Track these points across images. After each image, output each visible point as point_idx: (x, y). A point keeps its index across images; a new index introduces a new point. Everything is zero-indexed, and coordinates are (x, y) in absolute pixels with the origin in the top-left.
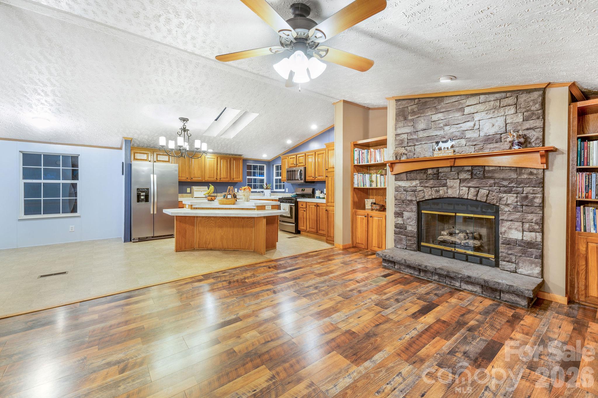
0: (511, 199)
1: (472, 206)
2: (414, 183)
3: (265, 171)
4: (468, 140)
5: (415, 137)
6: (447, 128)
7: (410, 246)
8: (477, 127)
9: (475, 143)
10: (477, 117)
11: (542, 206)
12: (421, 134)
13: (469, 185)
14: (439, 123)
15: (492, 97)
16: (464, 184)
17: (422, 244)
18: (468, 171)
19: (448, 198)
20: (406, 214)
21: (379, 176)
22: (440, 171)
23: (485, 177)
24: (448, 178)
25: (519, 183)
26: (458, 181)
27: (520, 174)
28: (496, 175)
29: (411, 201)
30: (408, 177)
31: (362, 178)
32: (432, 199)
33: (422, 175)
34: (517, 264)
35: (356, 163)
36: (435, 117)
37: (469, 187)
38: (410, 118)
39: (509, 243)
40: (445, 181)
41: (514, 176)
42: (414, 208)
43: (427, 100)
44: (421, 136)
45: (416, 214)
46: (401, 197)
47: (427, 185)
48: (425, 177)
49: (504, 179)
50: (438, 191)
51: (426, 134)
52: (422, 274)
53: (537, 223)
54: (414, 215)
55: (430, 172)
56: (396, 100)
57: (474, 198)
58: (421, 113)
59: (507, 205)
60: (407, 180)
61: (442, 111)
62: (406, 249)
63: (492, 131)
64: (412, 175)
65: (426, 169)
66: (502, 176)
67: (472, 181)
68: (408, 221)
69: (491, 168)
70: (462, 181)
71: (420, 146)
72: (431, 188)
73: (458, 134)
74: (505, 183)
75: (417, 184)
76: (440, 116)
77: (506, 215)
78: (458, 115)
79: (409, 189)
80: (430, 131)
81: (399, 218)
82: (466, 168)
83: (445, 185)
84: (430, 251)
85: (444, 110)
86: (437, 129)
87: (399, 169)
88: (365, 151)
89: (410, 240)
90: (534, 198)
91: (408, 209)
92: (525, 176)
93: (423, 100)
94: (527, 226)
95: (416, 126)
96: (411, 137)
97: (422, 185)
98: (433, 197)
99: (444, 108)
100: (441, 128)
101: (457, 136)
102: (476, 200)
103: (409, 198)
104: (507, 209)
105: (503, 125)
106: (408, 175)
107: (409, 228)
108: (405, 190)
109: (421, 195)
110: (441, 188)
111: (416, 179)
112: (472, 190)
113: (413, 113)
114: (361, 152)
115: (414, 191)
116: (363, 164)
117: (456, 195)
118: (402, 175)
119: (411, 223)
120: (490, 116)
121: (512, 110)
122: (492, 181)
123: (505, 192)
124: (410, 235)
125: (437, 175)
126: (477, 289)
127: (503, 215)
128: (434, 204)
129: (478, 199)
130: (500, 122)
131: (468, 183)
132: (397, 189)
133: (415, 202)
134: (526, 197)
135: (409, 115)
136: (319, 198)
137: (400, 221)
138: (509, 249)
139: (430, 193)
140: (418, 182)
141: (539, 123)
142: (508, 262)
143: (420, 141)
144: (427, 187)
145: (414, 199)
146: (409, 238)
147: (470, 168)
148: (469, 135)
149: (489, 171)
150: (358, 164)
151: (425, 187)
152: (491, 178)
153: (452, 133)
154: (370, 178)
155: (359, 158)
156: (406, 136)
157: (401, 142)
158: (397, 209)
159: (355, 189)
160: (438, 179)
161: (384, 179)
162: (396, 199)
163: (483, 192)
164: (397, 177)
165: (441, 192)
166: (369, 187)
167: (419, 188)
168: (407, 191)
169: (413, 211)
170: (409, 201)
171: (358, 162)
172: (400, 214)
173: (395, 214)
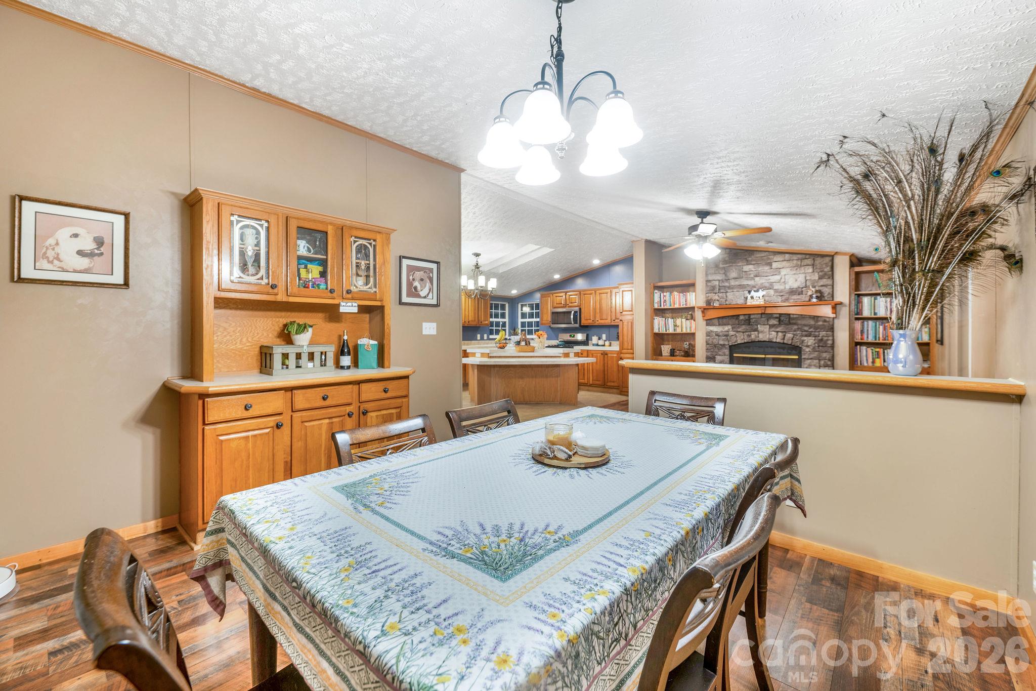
0: (810, 341)
1: (779, 348)
2: (726, 328)
3: (507, 312)
4: (776, 291)
5: (727, 284)
6: (757, 279)
8: (783, 280)
9: (782, 294)
10: (783, 272)
11: (833, 346)
12: (733, 283)
13: (778, 330)
14: (750, 274)
15: (795, 257)
16: (773, 329)
18: (776, 318)
19: (759, 341)
20: (718, 358)
21: (684, 320)
22: (752, 317)
23: (790, 324)
24: (759, 324)
25: (816, 328)
26: (768, 326)
27: (817, 321)
28: (799, 322)
29: (724, 345)
30: (721, 322)
31: (663, 323)
32: (745, 343)
33: (734, 320)
35: (656, 306)
36: (746, 268)
37: (777, 332)
38: (721, 266)
40: (756, 327)
41: (812, 322)
42: (727, 352)
43: (739, 251)
44: (733, 284)
45: (728, 357)
46: (712, 342)
47: (739, 330)
48: (737, 322)
49: (805, 325)
50: (749, 336)
51: (737, 283)
53: (829, 360)
54: (726, 359)
57: (782, 341)
58: (733, 263)
59: (808, 346)
60: (719, 325)
61: (753, 263)
63: (795, 285)
64: (724, 320)
65: (738, 316)
66: (804, 322)
67: (780, 327)
69: (795, 316)
70: (771, 326)
71: (732, 293)
72: (743, 332)
73: (767, 285)
74: (806, 328)
75: (729, 329)
76: (751, 267)
77: (807, 355)
78: (767, 268)
79: (721, 334)
80: (742, 280)
82: (775, 316)
83: (756, 330)
86: (747, 279)
87: (712, 314)
88: (667, 294)
90: (828, 340)
91: (720, 353)
92: (821, 323)
93: (735, 252)
94: (822, 362)
95: (728, 274)
96: (723, 284)
97: (735, 330)
98: (746, 341)
99: (754, 260)
100: (752, 279)
101: (766, 287)
102: (783, 343)
103: (721, 342)
104: (807, 350)
105: (803, 281)
106: (720, 320)
108: (717, 335)
109: (734, 339)
110: (753, 333)
111: (728, 325)
112: (780, 334)
113: (725, 262)
114: (662, 294)
115: (727, 336)
116: (666, 307)
117: (766, 339)
118: (713, 321)
120: (794, 272)
121: (811, 270)
122: (796, 327)
123: (806, 336)
125: (748, 321)
127: (805, 354)
128: (746, 347)
129: (785, 342)
130: (801, 278)
131: (777, 328)
132: (708, 334)
133: (728, 346)
134: (822, 340)
135: (721, 263)
136: (598, 345)
139: (742, 337)
140: (730, 327)
141: (829, 282)
143: (732, 288)
144: (739, 332)
145: (726, 343)
147: (778, 316)
148: (776, 287)
149: (794, 319)
150: (659, 308)
151: (737, 332)
152: (795, 324)
153: (763, 283)
154: (674, 322)
155: (660, 301)
156: (717, 283)
157: (712, 288)
158: (709, 354)
159: (656, 335)
160: (749, 325)
161: (691, 323)
162: (707, 344)
163: (789, 336)
164: (709, 322)
165: (753, 336)
166: (673, 332)
167: (732, 333)
168: (719, 336)
169: (725, 355)
170: (721, 345)
171: (659, 305)
172: (713, 359)
173: (708, 359)
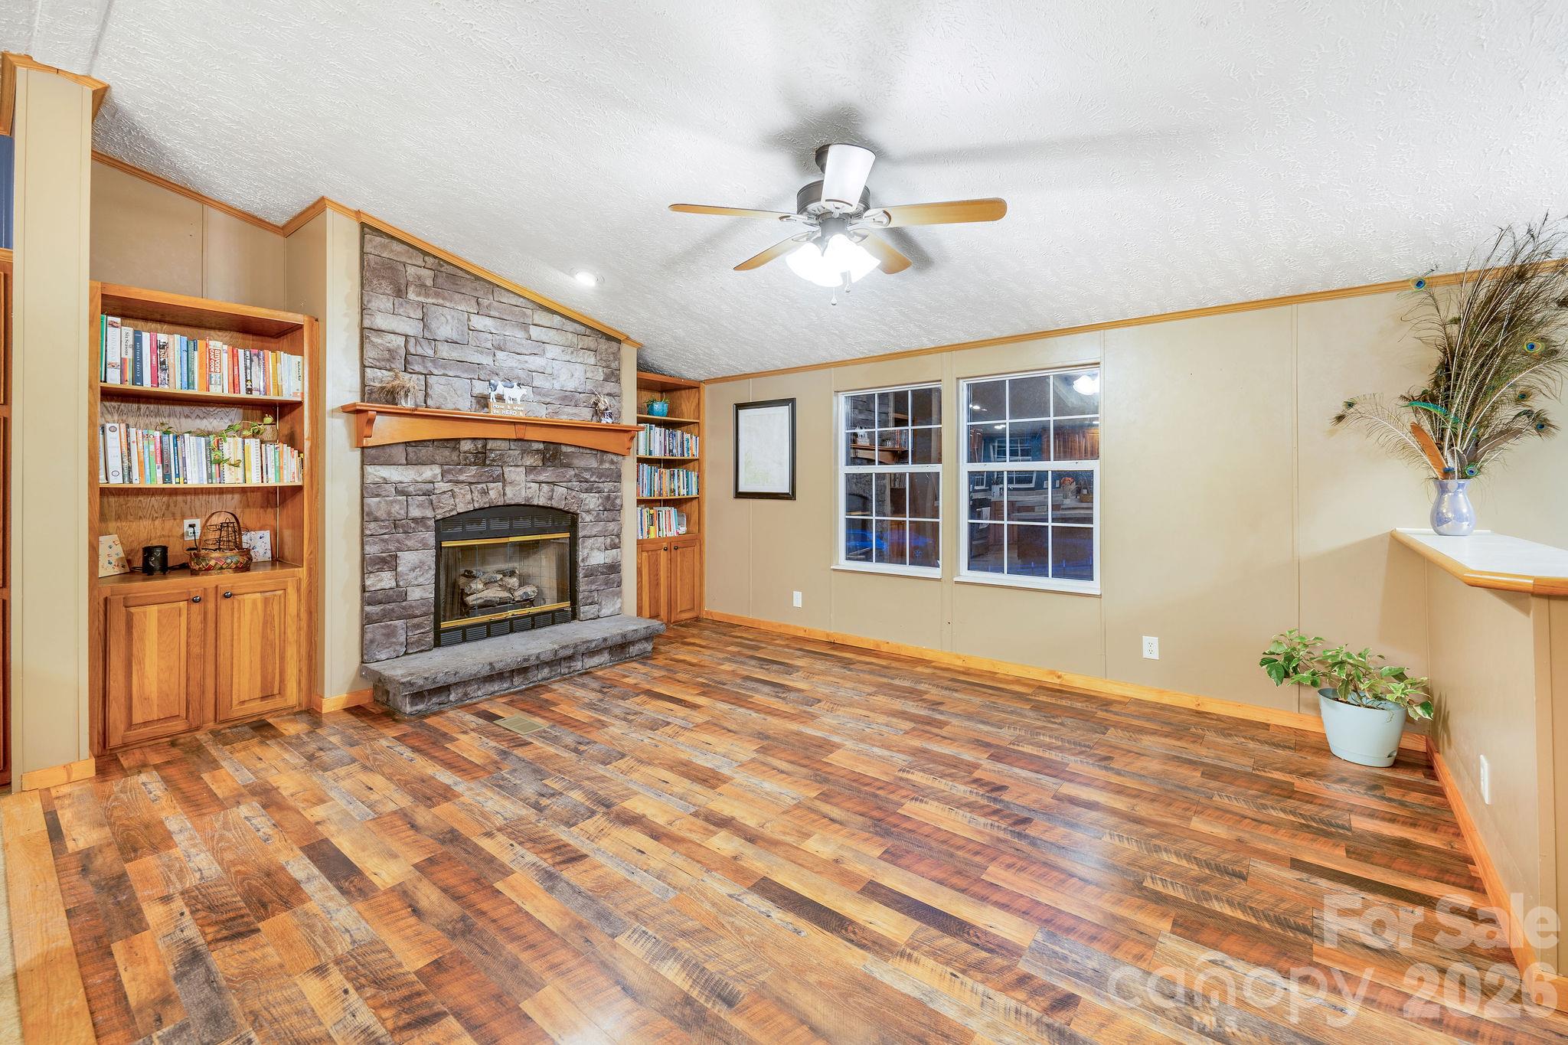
0: (592, 501)
1: (543, 518)
2: (431, 472)
4: (538, 391)
5: (429, 352)
6: (499, 354)
7: (418, 642)
8: (549, 370)
9: (547, 400)
10: (552, 351)
11: (620, 510)
12: (445, 351)
13: (542, 478)
14: (486, 340)
15: (570, 326)
16: (532, 477)
17: (444, 625)
18: (538, 451)
19: (504, 506)
20: (407, 559)
21: (252, 444)
22: (490, 445)
23: (562, 465)
24: (506, 463)
25: (600, 475)
26: (522, 469)
27: (602, 462)
28: (576, 462)
29: (420, 521)
30: (411, 455)
31: (152, 447)
32: (475, 510)
33: (447, 453)
34: (600, 604)
35: (114, 380)
36: (478, 322)
37: (540, 483)
38: (412, 296)
39: (591, 573)
40: (499, 471)
41: (595, 463)
42: (430, 537)
43: (461, 273)
44: (445, 355)
45: (433, 552)
46: (389, 513)
47: (462, 478)
48: (453, 457)
49: (586, 469)
50: (485, 492)
51: (456, 354)
53: (616, 536)
54: (429, 557)
55: (466, 446)
56: (363, 225)
57: (548, 504)
58: (444, 299)
59: (588, 512)
60: (408, 464)
61: (493, 313)
62: (406, 653)
63: (570, 386)
64: (424, 452)
65: (458, 440)
66: (582, 463)
67: (545, 470)
68: (413, 575)
69: (569, 449)
70: (530, 470)
71: (443, 380)
72: (471, 484)
73: (524, 374)
74: (587, 475)
75: (435, 476)
76: (488, 322)
77: (588, 528)
78: (520, 334)
79: (411, 489)
80: (466, 350)
81: (383, 574)
82: (535, 446)
83: (500, 478)
84: (465, 636)
85: (496, 314)
86: (480, 349)
87: (386, 429)
88: (173, 342)
89: (418, 626)
90: (616, 497)
91: (409, 543)
92: (607, 466)
93: (451, 270)
94: (608, 541)
95: (434, 325)
96: (420, 351)
97: (450, 477)
98: (477, 506)
99: (495, 309)
100: (492, 353)
101: (523, 380)
102: (549, 508)
103: (415, 513)
104: (588, 518)
105: (583, 379)
106: (410, 449)
107: (415, 594)
108: (399, 492)
109: (447, 500)
110: (491, 485)
111: (433, 463)
112: (545, 487)
113: (422, 288)
114: (146, 337)
115: (427, 493)
116: (164, 389)
117: (519, 500)
118: (394, 450)
119: (421, 580)
120: (568, 358)
121: (593, 360)
122: (571, 473)
123: (587, 491)
124: (418, 612)
125: (481, 457)
126: (605, 657)
127: (584, 528)
128: (471, 522)
129: (555, 504)
130: (579, 373)
131: (539, 473)
132: (369, 490)
133: (431, 523)
134: (608, 498)
135: (411, 289)
137: (384, 581)
138: (592, 583)
139: (469, 497)
140: (437, 470)
141: (615, 389)
142: (591, 604)
143: (444, 367)
144: (463, 482)
145: (429, 513)
146: (416, 621)
147: (541, 446)
148: (539, 381)
149: (566, 455)
150: (128, 386)
151: (458, 482)
152: (569, 466)
153: (511, 368)
154: (209, 449)
155: (137, 360)
156: (401, 341)
157: (387, 355)
158: (372, 550)
159: (105, 492)
160: (484, 464)
161: (281, 456)
162: (366, 515)
163: (560, 491)
164: (371, 455)
165: (493, 494)
166: (205, 484)
167: (442, 486)
168: (408, 494)
169: (425, 547)
170: (414, 520)
171: (129, 375)
172: (388, 562)
173: (369, 565)
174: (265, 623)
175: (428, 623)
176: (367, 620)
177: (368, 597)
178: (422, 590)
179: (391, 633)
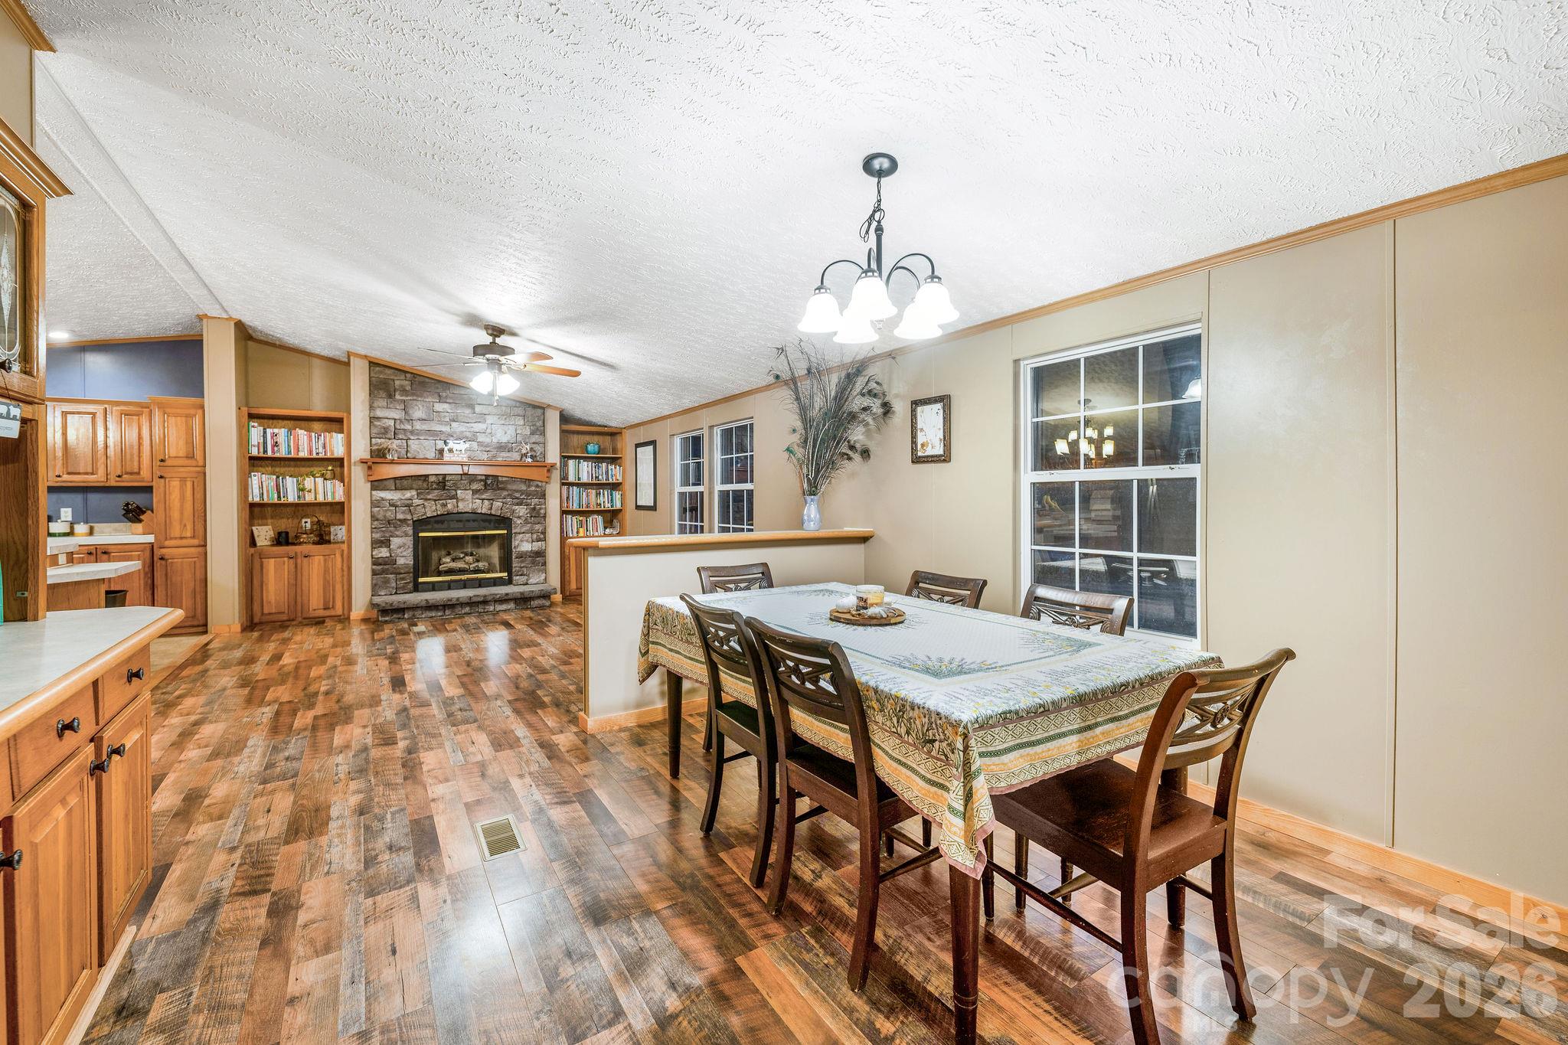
0: (522, 511)
1: (484, 521)
2: (408, 494)
4: (480, 444)
5: (409, 427)
6: (454, 424)
7: (403, 588)
8: (489, 431)
9: (488, 449)
10: (490, 419)
11: (545, 517)
12: (418, 426)
13: (483, 497)
14: (445, 417)
16: (477, 496)
17: (421, 580)
18: (481, 480)
19: (458, 513)
20: (396, 542)
21: (320, 480)
22: (448, 478)
23: (499, 489)
24: (459, 488)
25: (528, 495)
26: (470, 491)
27: (529, 486)
28: (509, 487)
29: (403, 521)
30: (398, 485)
31: (273, 484)
32: (438, 515)
33: (420, 483)
34: (528, 576)
35: (254, 452)
36: (439, 407)
37: (483, 500)
38: (398, 397)
39: (522, 556)
40: (454, 492)
41: (523, 487)
42: (410, 530)
43: (427, 380)
44: (418, 427)
45: (412, 538)
46: (385, 516)
47: (429, 497)
48: (425, 485)
49: (517, 491)
50: (445, 505)
51: (425, 427)
52: (448, 612)
53: (542, 533)
54: (409, 541)
55: (432, 479)
56: (370, 362)
57: (489, 512)
58: (418, 396)
59: (519, 517)
60: (396, 489)
61: (448, 400)
62: (396, 593)
63: (504, 439)
64: (406, 483)
65: (427, 476)
66: (514, 487)
67: (486, 492)
68: (399, 550)
69: (504, 479)
70: (475, 492)
71: (417, 442)
72: (435, 500)
73: (468, 434)
74: (517, 495)
75: (413, 496)
76: (446, 406)
77: (519, 528)
78: (468, 411)
79: (399, 503)
80: (432, 424)
81: (382, 549)
82: (480, 477)
83: (455, 497)
84: (434, 587)
85: (451, 401)
86: (441, 422)
87: (382, 472)
88: (282, 433)
89: (403, 579)
90: (540, 509)
91: (398, 533)
92: (533, 488)
93: (422, 379)
94: (535, 536)
95: (411, 412)
96: (402, 427)
97: (422, 497)
98: (439, 513)
99: (451, 398)
100: (449, 424)
101: (467, 438)
102: (491, 515)
103: (400, 516)
104: (519, 522)
105: (514, 435)
106: (397, 482)
107: (401, 561)
108: (391, 505)
109: (420, 510)
110: (449, 501)
111: (411, 489)
112: (486, 502)
113: (404, 392)
114: (269, 431)
115: (408, 506)
116: (277, 455)
117: (468, 510)
118: (388, 482)
119: (404, 554)
120: (503, 422)
121: (522, 422)
122: (506, 493)
123: (517, 504)
124: (402, 571)
125: (442, 484)
126: (512, 605)
127: (516, 527)
128: (437, 522)
129: (493, 512)
130: (511, 431)
131: (482, 494)
132: (375, 504)
133: (411, 522)
134: (534, 509)
135: (397, 393)
137: (383, 553)
138: (522, 562)
139: (434, 508)
140: (414, 493)
141: (540, 439)
142: (521, 575)
143: (418, 434)
144: (430, 499)
145: (409, 517)
146: (401, 576)
147: (484, 477)
148: (482, 438)
149: (502, 482)
150: (261, 455)
151: (426, 500)
152: (503, 489)
153: (463, 432)
154: (298, 483)
155: (265, 443)
156: (392, 423)
157: (383, 430)
158: (377, 536)
159: (252, 505)
160: (444, 489)
161: (334, 486)
162: (374, 518)
163: (497, 504)
164: (377, 485)
165: (450, 506)
166: (296, 501)
167: (416, 502)
168: (396, 506)
169: (407, 535)
170: (400, 520)
171: (262, 450)
172: (385, 543)
173: (376, 544)
174: (325, 571)
175: (409, 578)
176: (374, 573)
177: (376, 562)
178: (405, 558)
179: (387, 581)
